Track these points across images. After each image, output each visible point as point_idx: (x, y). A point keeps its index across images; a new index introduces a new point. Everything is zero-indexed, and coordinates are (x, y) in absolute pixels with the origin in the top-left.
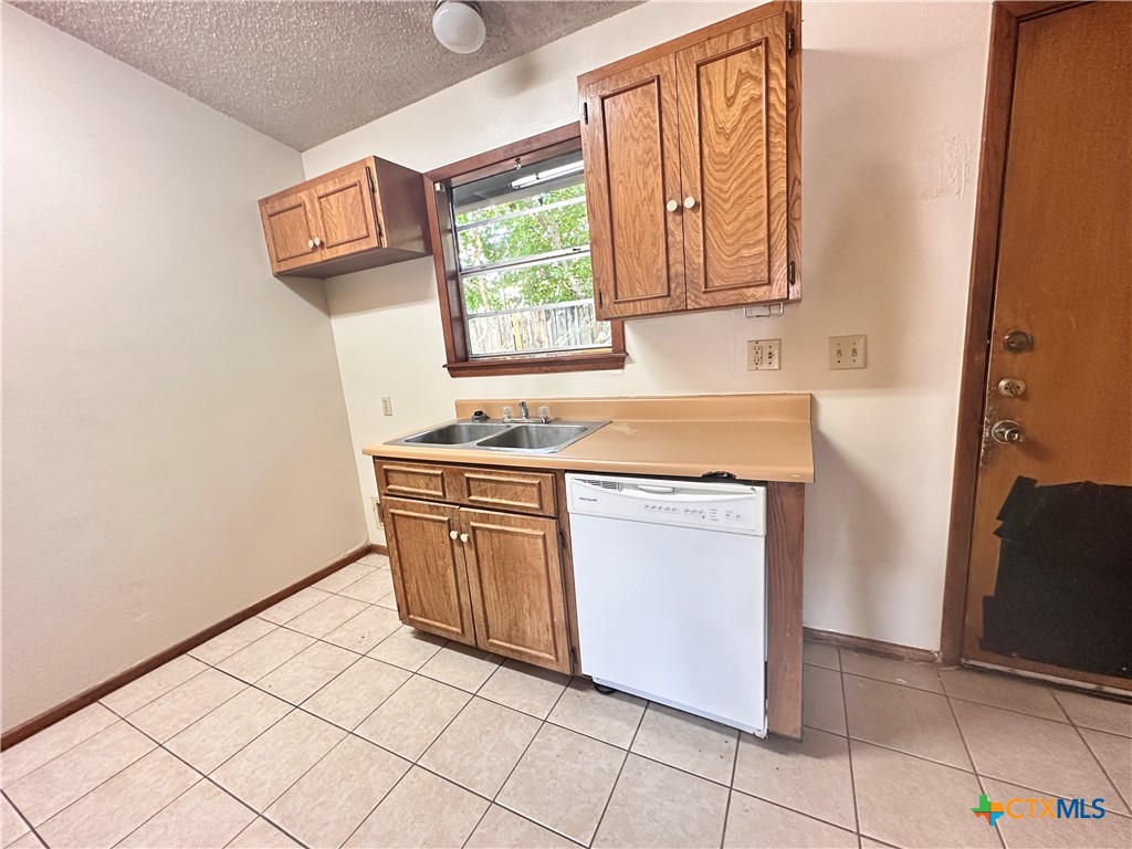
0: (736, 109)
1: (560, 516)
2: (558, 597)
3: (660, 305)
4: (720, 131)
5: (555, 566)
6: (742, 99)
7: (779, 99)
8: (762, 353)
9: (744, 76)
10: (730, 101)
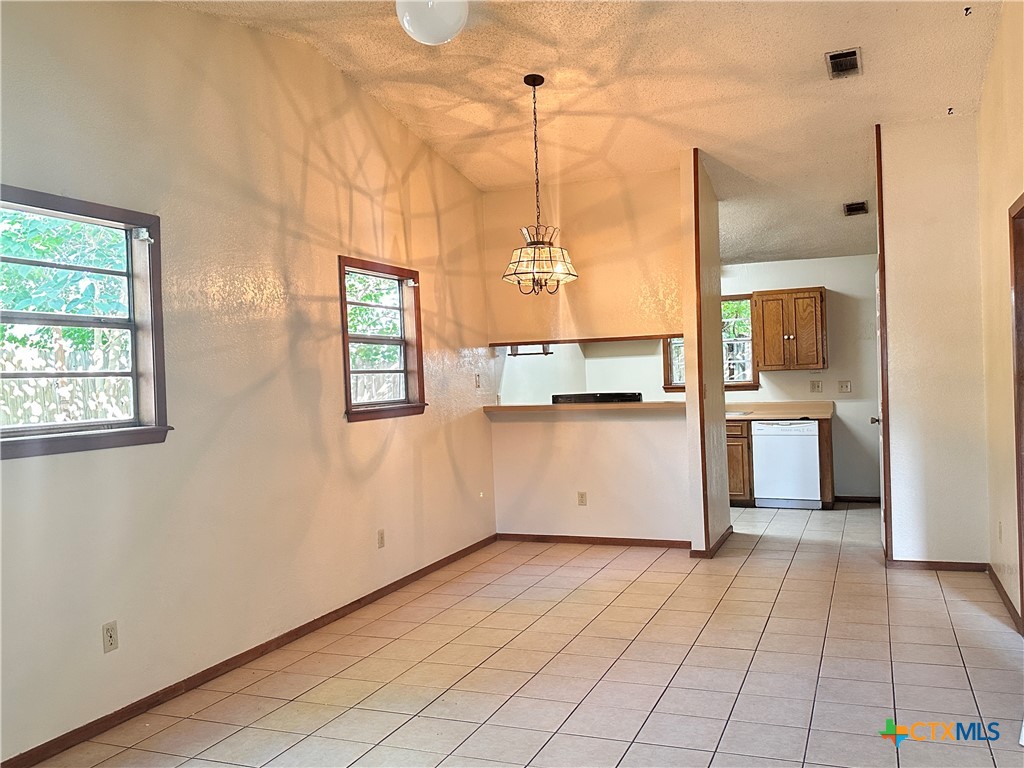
0: (806, 313)
1: (749, 437)
2: (746, 468)
3: (781, 367)
4: (801, 318)
5: (746, 455)
6: (808, 311)
7: (819, 313)
8: (815, 386)
9: (808, 305)
10: (805, 311)
